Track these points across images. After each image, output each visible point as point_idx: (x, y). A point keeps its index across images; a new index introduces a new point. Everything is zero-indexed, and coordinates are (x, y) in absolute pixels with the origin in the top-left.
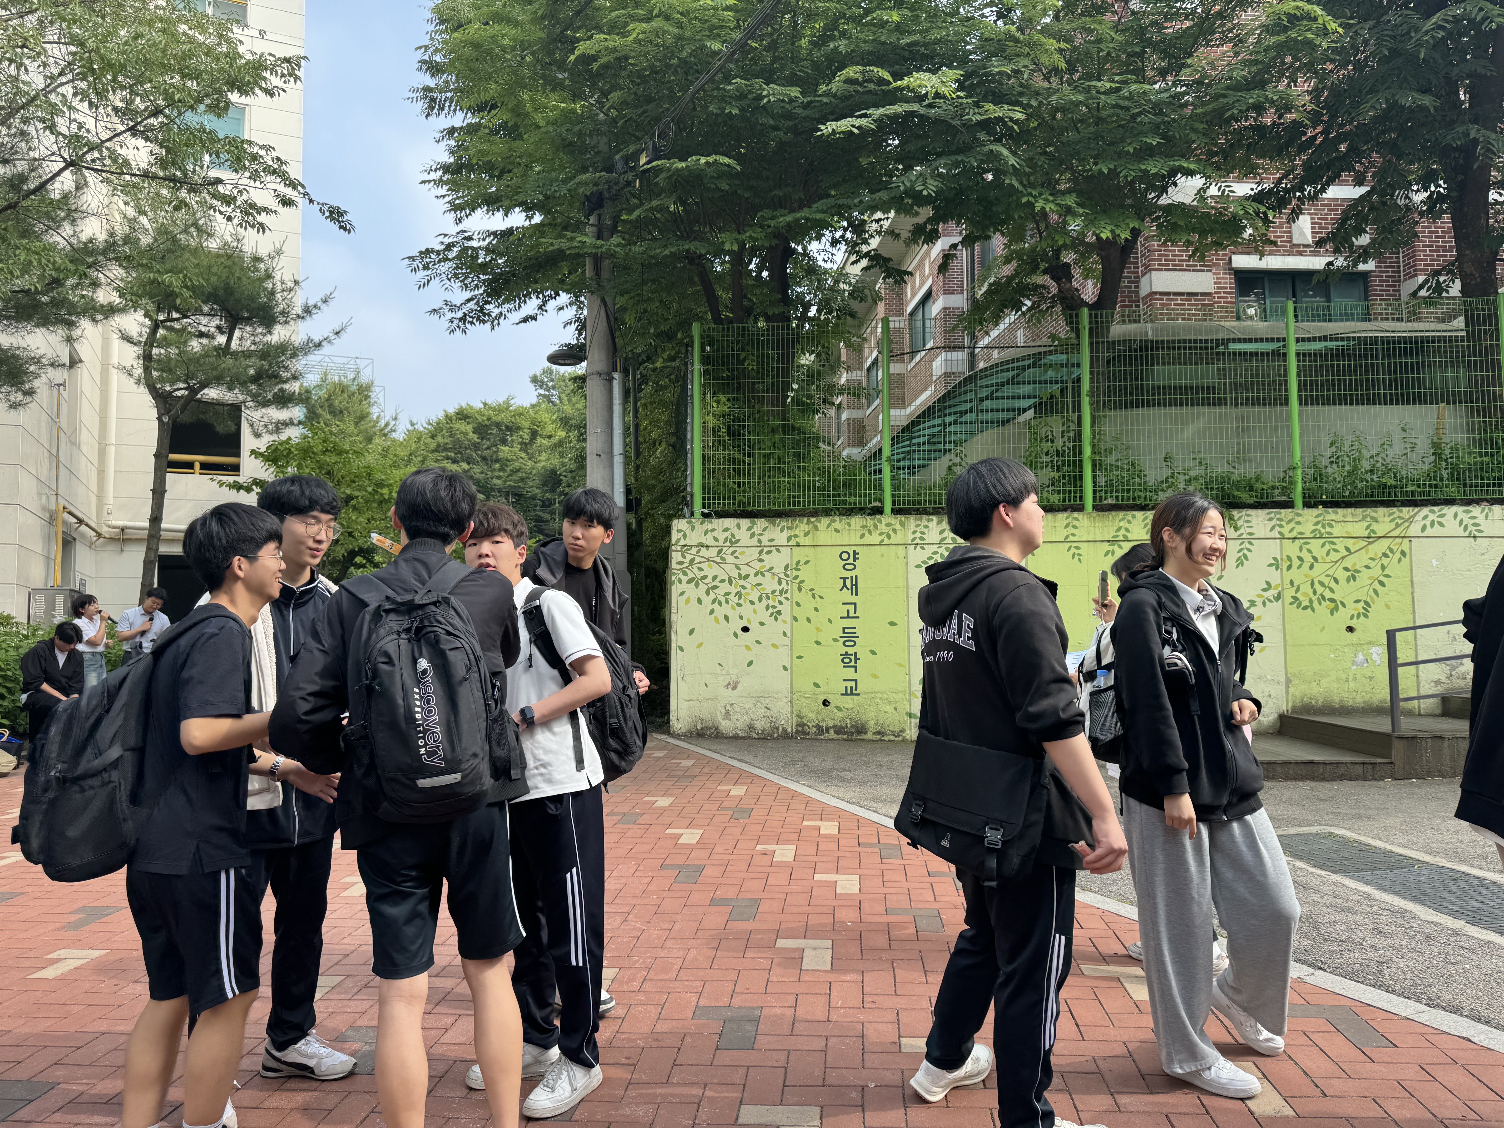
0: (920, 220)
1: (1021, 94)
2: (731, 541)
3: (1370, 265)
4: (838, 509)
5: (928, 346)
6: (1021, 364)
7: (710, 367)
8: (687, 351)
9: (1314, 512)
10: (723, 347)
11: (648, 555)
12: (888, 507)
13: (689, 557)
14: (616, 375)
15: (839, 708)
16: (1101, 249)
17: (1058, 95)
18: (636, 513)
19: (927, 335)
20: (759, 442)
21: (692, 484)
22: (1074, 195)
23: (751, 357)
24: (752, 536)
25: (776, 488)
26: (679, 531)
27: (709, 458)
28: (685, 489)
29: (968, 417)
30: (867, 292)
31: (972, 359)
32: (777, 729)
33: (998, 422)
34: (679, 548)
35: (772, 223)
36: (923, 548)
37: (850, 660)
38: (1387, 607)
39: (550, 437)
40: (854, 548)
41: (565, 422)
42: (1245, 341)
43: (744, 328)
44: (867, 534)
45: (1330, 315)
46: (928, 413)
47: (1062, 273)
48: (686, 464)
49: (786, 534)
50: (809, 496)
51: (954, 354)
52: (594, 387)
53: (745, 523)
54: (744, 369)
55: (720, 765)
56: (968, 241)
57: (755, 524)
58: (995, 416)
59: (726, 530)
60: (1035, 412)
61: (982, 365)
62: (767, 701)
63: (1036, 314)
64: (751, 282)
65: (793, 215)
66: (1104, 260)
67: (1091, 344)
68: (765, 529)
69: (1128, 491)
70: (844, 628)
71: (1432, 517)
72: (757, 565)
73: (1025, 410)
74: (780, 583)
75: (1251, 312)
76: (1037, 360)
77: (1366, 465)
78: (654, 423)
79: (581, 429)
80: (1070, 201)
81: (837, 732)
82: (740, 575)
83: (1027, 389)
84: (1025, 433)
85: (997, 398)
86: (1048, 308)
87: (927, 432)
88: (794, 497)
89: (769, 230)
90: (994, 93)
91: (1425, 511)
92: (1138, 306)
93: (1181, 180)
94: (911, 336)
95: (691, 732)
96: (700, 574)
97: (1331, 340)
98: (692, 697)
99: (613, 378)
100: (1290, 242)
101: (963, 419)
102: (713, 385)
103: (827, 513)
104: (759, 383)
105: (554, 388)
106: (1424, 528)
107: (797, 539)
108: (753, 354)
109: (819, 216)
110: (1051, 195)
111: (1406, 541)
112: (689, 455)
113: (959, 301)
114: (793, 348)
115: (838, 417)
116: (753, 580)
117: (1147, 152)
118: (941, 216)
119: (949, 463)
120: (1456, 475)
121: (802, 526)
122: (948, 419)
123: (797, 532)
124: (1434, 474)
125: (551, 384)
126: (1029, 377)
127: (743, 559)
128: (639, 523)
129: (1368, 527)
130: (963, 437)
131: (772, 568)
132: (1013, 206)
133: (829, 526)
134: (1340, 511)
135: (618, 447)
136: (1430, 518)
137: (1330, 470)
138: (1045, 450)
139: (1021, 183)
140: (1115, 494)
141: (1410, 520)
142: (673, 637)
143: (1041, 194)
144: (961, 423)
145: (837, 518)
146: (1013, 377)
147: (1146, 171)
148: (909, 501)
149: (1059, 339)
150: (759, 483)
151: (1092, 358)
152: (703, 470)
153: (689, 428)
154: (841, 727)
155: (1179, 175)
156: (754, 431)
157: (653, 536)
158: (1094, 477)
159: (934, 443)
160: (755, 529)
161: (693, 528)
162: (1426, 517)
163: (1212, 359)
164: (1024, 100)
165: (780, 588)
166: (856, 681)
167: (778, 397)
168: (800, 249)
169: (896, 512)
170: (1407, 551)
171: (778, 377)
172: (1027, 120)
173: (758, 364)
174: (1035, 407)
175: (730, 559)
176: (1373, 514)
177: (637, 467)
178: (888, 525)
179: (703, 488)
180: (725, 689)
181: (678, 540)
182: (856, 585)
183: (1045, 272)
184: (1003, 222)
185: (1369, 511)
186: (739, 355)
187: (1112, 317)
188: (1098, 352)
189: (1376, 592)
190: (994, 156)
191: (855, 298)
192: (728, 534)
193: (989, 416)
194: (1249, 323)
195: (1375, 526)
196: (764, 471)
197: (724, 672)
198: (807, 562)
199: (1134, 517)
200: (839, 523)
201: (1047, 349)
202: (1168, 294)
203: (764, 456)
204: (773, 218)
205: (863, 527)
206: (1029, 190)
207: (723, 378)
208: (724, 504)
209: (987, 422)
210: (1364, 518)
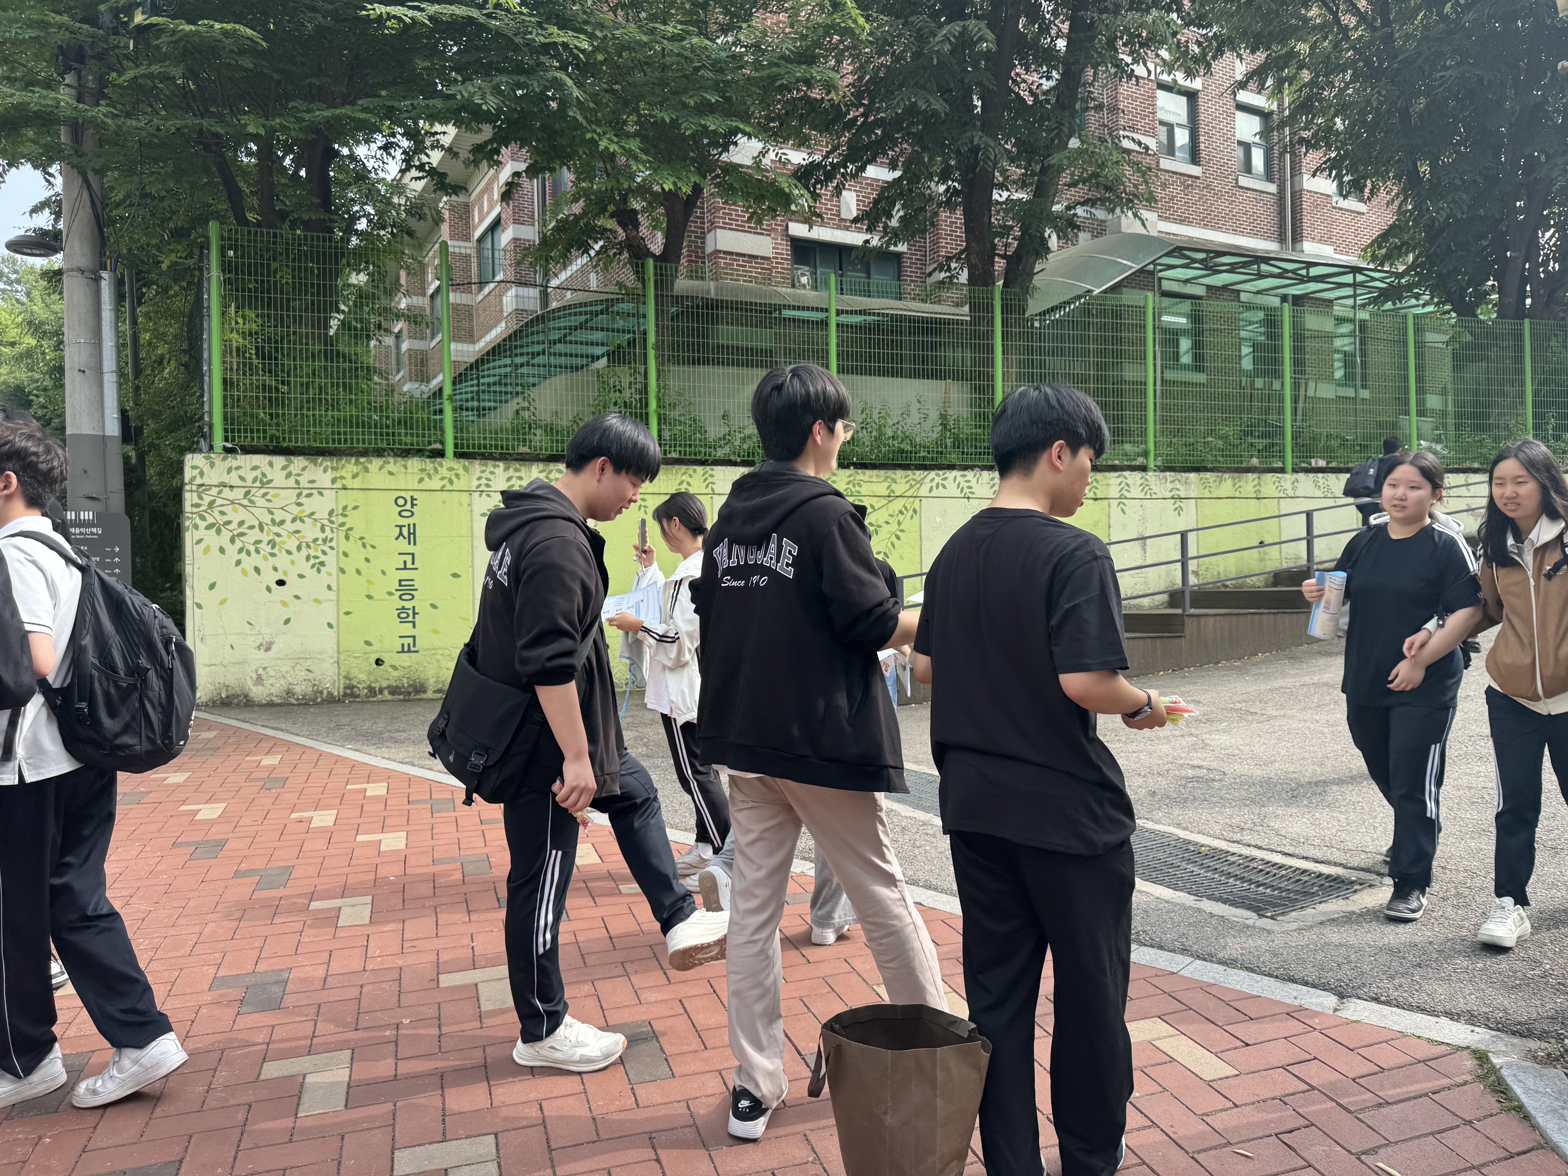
0: (480, 139)
1: (586, 22)
2: (261, 482)
3: (902, 248)
4: (392, 449)
5: (497, 278)
6: (594, 308)
7: (232, 276)
8: (202, 253)
9: (847, 472)
10: (249, 254)
11: (152, 496)
12: (450, 449)
13: (207, 499)
14: (105, 275)
15: (394, 668)
16: (665, 199)
17: (622, 30)
18: (136, 444)
19: (497, 267)
20: (295, 368)
21: (210, 413)
22: (638, 140)
23: (284, 268)
24: (289, 475)
25: (318, 422)
26: (194, 467)
27: (232, 384)
28: (201, 418)
29: (540, 360)
30: (426, 210)
31: (545, 297)
32: (321, 692)
33: (571, 367)
34: (194, 488)
35: (307, 117)
36: (489, 496)
37: (407, 616)
38: (902, 558)
39: (13, 344)
40: (411, 493)
41: (34, 327)
42: (799, 308)
43: (275, 235)
44: (426, 478)
45: (869, 291)
46: (496, 351)
47: (628, 219)
48: (202, 388)
49: (330, 475)
50: (357, 433)
51: (526, 289)
52: (74, 285)
53: (279, 461)
54: (275, 283)
55: (249, 735)
56: (533, 171)
57: (291, 462)
58: (569, 361)
59: (255, 468)
60: (609, 361)
61: (554, 305)
62: (309, 662)
63: (604, 259)
64: (284, 181)
65: (332, 110)
66: (669, 213)
67: (656, 296)
68: (304, 469)
69: (690, 446)
70: (400, 581)
71: (937, 480)
72: (295, 510)
73: (598, 358)
74: (323, 530)
75: (804, 280)
76: (607, 306)
77: (889, 432)
78: (161, 337)
79: (57, 337)
80: (634, 145)
81: (392, 693)
82: (273, 521)
83: (598, 336)
84: (593, 381)
85: (571, 342)
86: (615, 254)
87: (497, 371)
88: (339, 433)
89: (304, 124)
90: (557, 16)
91: (933, 474)
92: (704, 263)
93: (741, 140)
94: (480, 265)
95: (214, 702)
96: (222, 519)
97: (870, 314)
98: (216, 662)
99: (101, 277)
100: (839, 216)
101: (536, 361)
102: (237, 297)
103: (379, 453)
104: (294, 300)
105: (18, 282)
106: (931, 490)
107: (344, 482)
108: (287, 266)
109: (363, 116)
110: (616, 135)
111: (917, 500)
112: (206, 378)
113: (531, 234)
114: (337, 263)
115: (398, 347)
116: (289, 526)
117: (705, 108)
118: (502, 138)
119: (516, 407)
120: (957, 443)
121: (349, 467)
122: (519, 360)
123: (343, 473)
124: (940, 442)
125: (13, 277)
126: (602, 323)
127: (277, 503)
128: (141, 457)
129: (889, 487)
130: (536, 380)
131: (313, 514)
132: (577, 140)
133: (381, 468)
134: (868, 472)
135: (109, 362)
136: (936, 482)
137: (860, 434)
138: (613, 400)
139: (586, 118)
140: (678, 449)
141: (921, 482)
142: (188, 592)
143: (605, 133)
144: (533, 365)
145: (391, 460)
146: (586, 322)
147: (705, 127)
148: (474, 445)
149: (626, 288)
150: (296, 415)
151: (657, 311)
152: (225, 398)
153: (205, 346)
154: (397, 687)
155: (740, 135)
156: (289, 355)
157: (161, 474)
158: (659, 431)
159: (506, 384)
160: (292, 468)
161: (212, 465)
162: (933, 480)
163: (770, 323)
164: (589, 29)
165: (324, 536)
166: (414, 637)
167: (319, 318)
168: (345, 151)
169: (459, 455)
170: (918, 509)
171: (319, 295)
172: (593, 51)
173: (294, 277)
174: (608, 355)
175: (260, 502)
176: (893, 476)
177: (137, 388)
178: (450, 469)
179: (225, 418)
180: (256, 651)
181: (193, 479)
182: (414, 533)
183: (612, 216)
184: (570, 157)
185: (890, 473)
186: (269, 265)
187: (676, 271)
188: (662, 305)
189: (893, 544)
190: (557, 84)
191: (413, 215)
192: (257, 473)
193: (563, 360)
194: (803, 292)
195: (894, 487)
196: (302, 401)
197: (254, 632)
198: (355, 508)
199: (695, 471)
200: (393, 465)
201: (615, 296)
202: (731, 253)
203: (302, 385)
204: (308, 111)
205: (422, 470)
206: (594, 127)
207: (250, 290)
208: (252, 439)
209: (561, 367)
210: (885, 480)
